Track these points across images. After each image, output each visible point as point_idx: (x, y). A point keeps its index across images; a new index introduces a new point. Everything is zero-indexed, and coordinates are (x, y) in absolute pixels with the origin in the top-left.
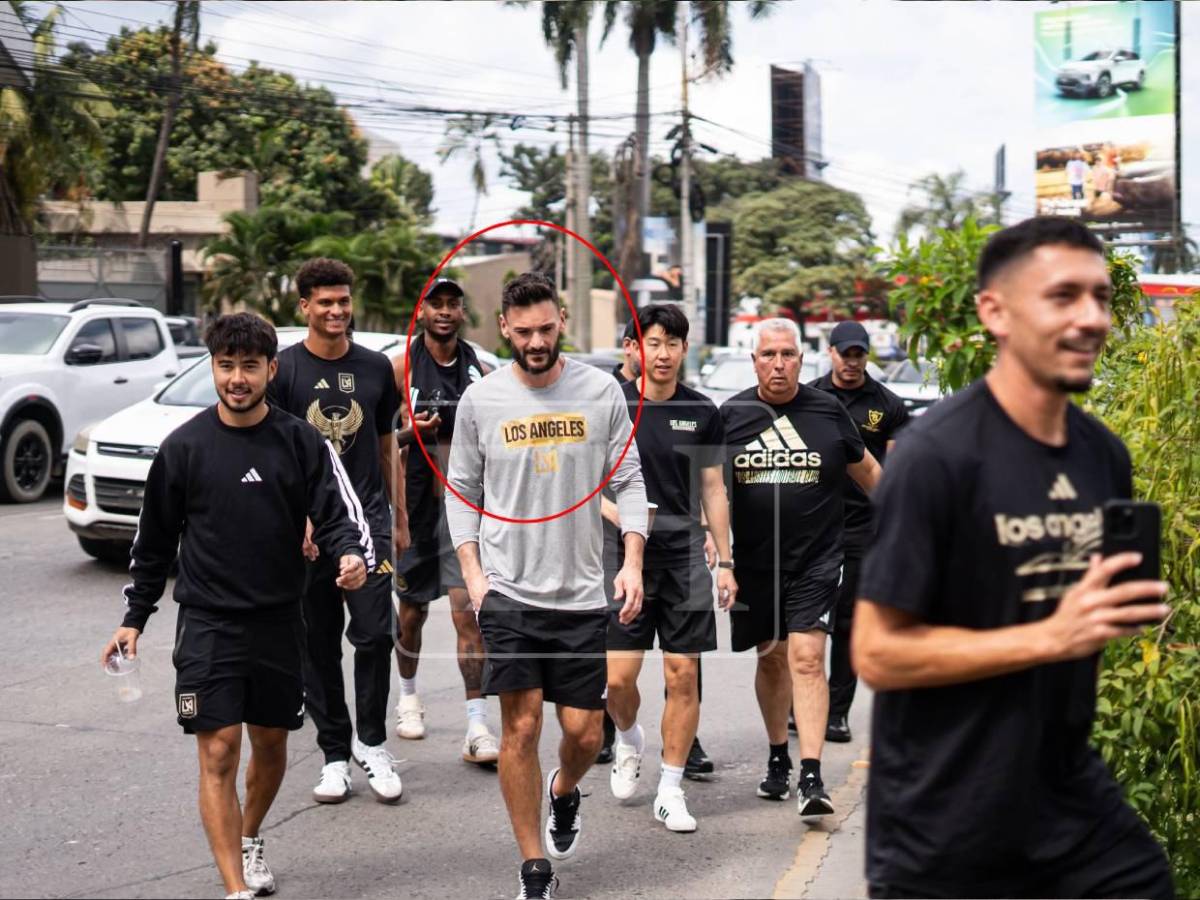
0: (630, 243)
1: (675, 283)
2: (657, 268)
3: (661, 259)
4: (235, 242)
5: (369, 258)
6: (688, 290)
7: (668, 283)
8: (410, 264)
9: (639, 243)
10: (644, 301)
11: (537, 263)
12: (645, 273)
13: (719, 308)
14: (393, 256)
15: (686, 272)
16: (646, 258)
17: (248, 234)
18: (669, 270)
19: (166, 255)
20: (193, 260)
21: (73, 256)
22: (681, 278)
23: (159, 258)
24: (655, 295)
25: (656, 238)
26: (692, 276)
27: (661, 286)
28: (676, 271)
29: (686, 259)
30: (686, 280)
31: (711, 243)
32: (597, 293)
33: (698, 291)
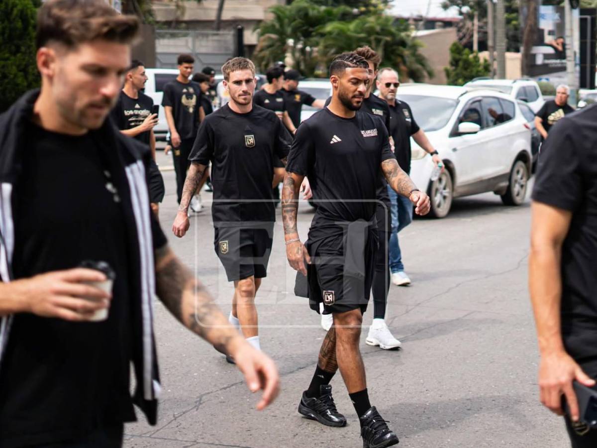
0: (530, 22)
1: (560, 48)
2: (548, 39)
3: (551, 33)
4: (277, 26)
5: (363, 35)
6: (569, 53)
7: (555, 49)
8: (388, 39)
9: (536, 23)
10: (539, 61)
11: (461, 34)
12: (541, 42)
13: (588, 65)
14: (378, 33)
15: (568, 41)
16: (541, 32)
17: (286, 21)
18: (556, 40)
19: (234, 35)
20: (250, 37)
21: (173, 36)
22: (564, 45)
23: (229, 36)
24: (547, 56)
25: (547, 19)
26: (572, 44)
27: (550, 50)
28: (561, 40)
29: (567, 33)
30: (567, 47)
31: (583, 22)
32: (509, 55)
33: (575, 53)
